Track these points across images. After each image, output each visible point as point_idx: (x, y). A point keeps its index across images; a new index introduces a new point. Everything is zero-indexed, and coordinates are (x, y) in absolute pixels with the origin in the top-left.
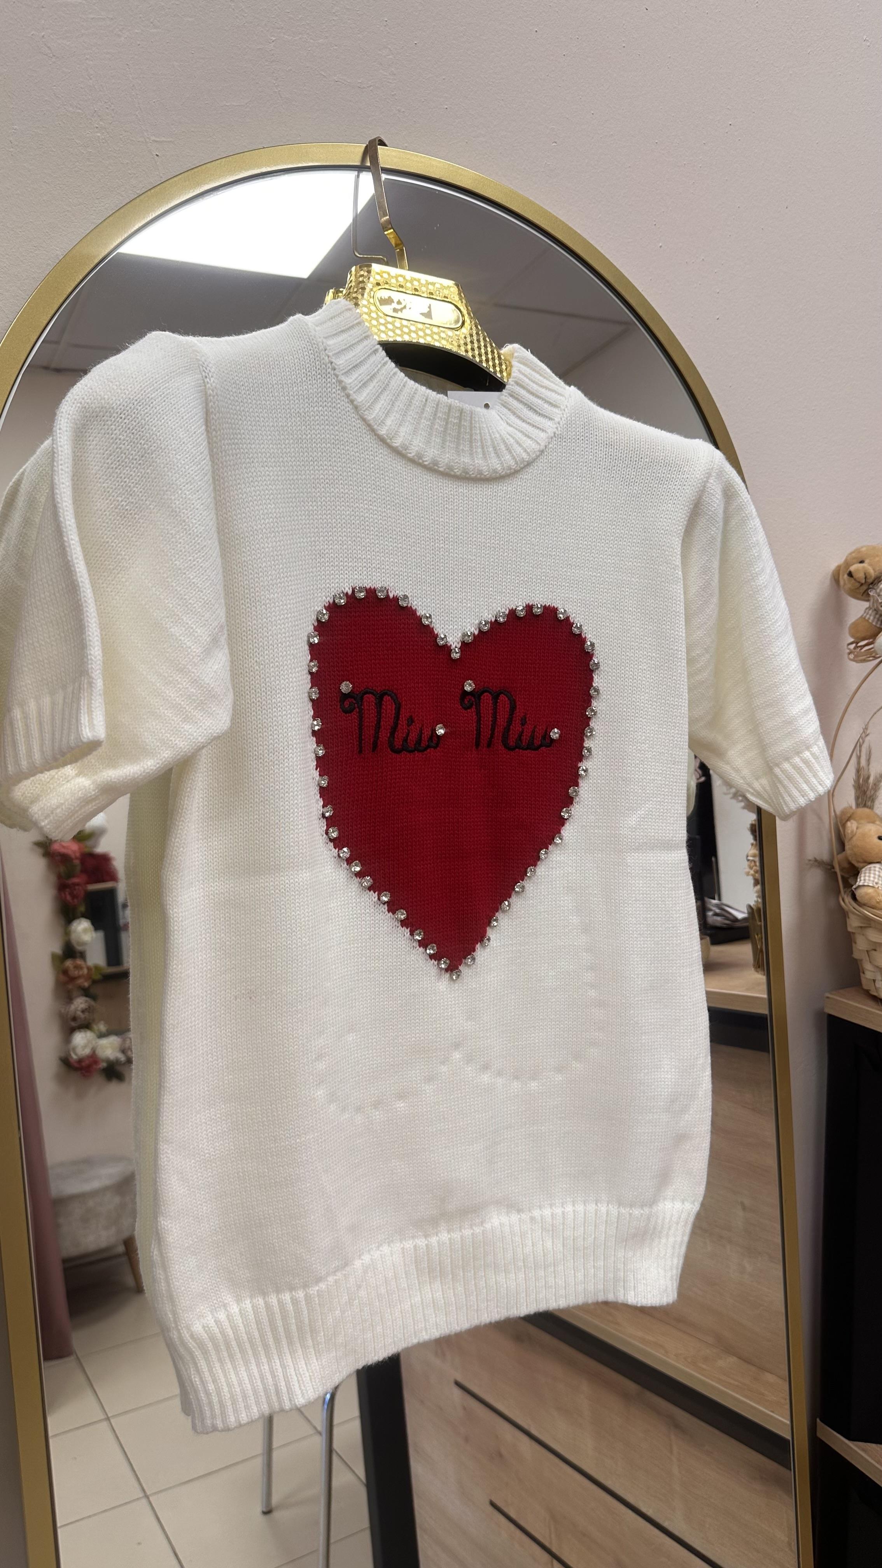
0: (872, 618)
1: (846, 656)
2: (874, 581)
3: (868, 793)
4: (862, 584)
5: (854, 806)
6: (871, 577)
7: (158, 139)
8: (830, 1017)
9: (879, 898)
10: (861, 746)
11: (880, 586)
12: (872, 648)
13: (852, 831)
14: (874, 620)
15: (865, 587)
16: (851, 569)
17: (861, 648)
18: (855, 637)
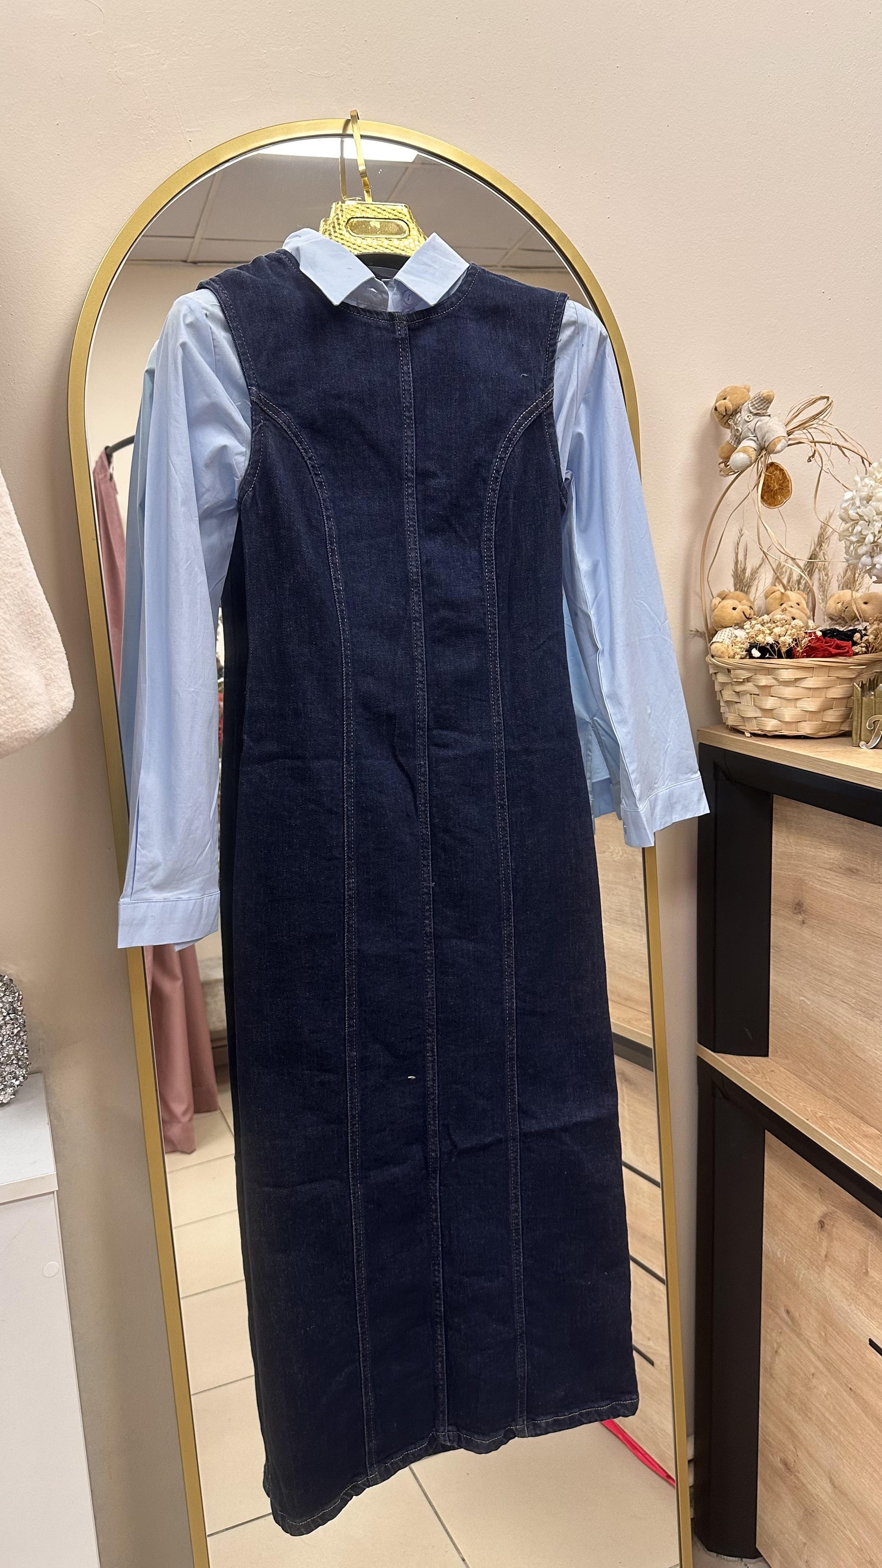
0: (733, 442)
2: (732, 413)
3: (744, 581)
4: (724, 416)
5: (732, 590)
6: (730, 410)
7: (190, 130)
8: (700, 743)
9: (723, 649)
10: (738, 544)
11: (737, 417)
12: (729, 465)
13: (715, 605)
14: (734, 444)
15: (726, 418)
16: (717, 405)
17: (726, 466)
18: (722, 458)
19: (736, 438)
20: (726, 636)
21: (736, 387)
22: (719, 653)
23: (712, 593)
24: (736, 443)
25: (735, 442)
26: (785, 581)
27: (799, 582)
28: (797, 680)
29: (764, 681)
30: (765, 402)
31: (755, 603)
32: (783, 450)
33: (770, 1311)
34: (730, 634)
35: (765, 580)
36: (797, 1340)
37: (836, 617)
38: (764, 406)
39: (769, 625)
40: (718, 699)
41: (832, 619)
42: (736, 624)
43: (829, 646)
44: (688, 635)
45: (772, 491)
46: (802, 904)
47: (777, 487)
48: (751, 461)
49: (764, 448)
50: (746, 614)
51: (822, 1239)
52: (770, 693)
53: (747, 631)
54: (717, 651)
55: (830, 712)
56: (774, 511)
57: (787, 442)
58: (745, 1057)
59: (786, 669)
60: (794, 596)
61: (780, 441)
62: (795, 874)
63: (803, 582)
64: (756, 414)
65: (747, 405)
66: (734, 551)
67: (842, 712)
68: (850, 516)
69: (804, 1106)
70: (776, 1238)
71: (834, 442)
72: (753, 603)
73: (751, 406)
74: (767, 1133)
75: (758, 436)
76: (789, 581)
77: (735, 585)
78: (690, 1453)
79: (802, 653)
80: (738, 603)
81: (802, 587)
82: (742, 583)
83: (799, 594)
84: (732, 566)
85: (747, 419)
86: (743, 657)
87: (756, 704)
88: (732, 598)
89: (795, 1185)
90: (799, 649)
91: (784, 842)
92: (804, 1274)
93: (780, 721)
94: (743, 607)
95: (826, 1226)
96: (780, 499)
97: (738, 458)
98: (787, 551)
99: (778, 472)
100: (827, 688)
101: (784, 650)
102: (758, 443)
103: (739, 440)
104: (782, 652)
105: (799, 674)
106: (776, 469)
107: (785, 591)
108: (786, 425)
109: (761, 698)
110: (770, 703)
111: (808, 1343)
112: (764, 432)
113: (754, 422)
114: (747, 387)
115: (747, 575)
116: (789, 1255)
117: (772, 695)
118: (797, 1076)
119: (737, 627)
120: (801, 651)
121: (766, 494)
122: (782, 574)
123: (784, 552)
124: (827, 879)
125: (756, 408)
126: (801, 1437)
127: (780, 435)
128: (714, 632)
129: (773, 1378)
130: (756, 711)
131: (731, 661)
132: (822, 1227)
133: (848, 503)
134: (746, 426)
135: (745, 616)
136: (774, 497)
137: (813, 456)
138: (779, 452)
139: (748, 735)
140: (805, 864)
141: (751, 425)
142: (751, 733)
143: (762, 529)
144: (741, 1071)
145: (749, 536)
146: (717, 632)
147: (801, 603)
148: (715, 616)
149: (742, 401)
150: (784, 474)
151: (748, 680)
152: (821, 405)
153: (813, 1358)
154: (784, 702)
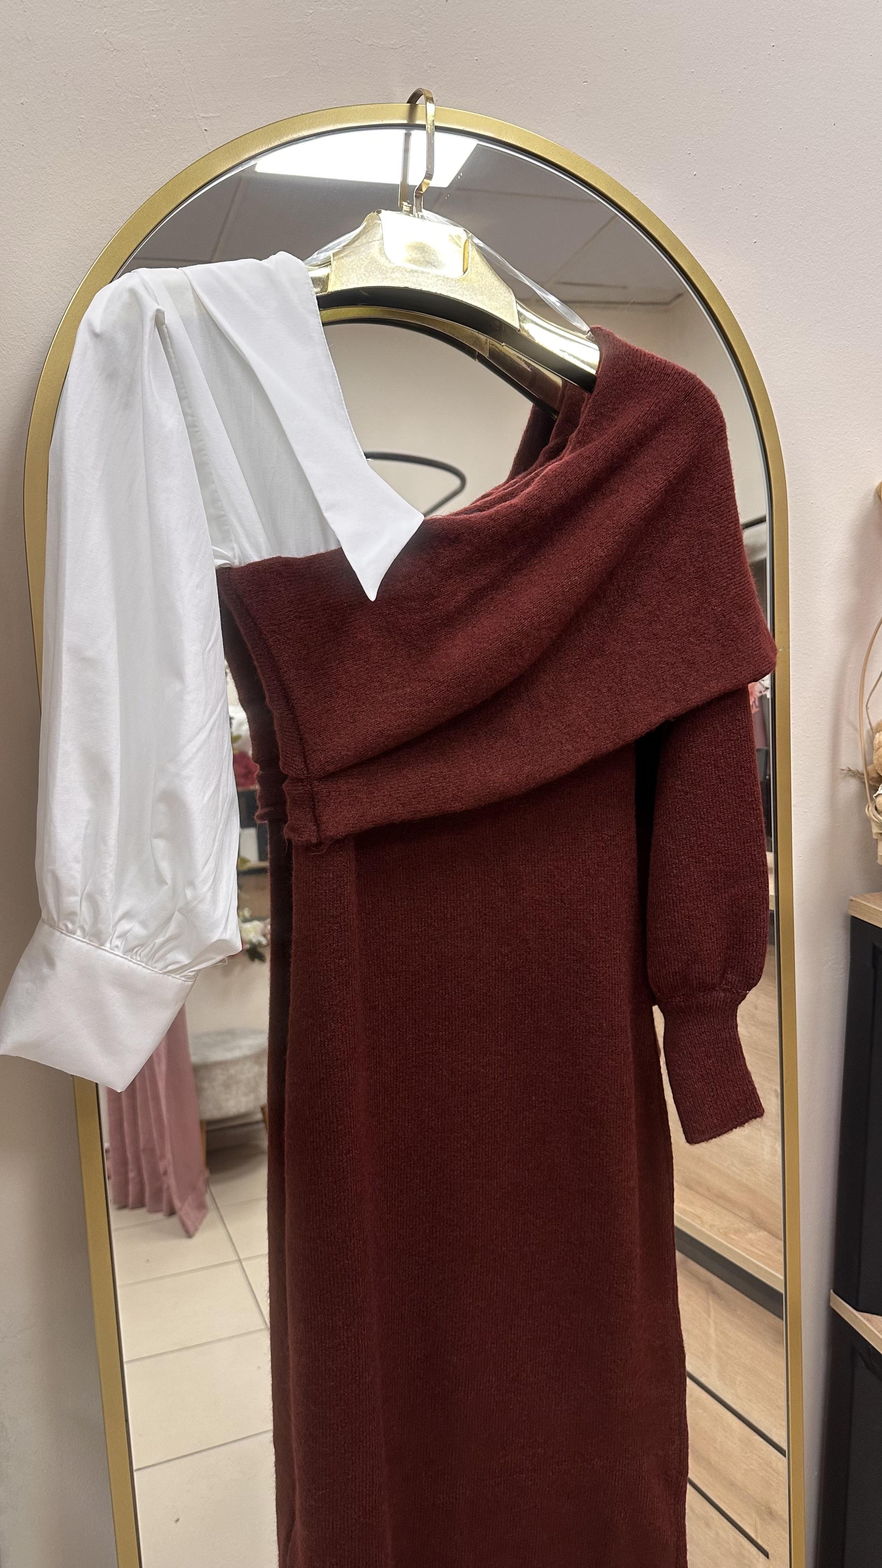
7: (206, 116)
8: (855, 920)
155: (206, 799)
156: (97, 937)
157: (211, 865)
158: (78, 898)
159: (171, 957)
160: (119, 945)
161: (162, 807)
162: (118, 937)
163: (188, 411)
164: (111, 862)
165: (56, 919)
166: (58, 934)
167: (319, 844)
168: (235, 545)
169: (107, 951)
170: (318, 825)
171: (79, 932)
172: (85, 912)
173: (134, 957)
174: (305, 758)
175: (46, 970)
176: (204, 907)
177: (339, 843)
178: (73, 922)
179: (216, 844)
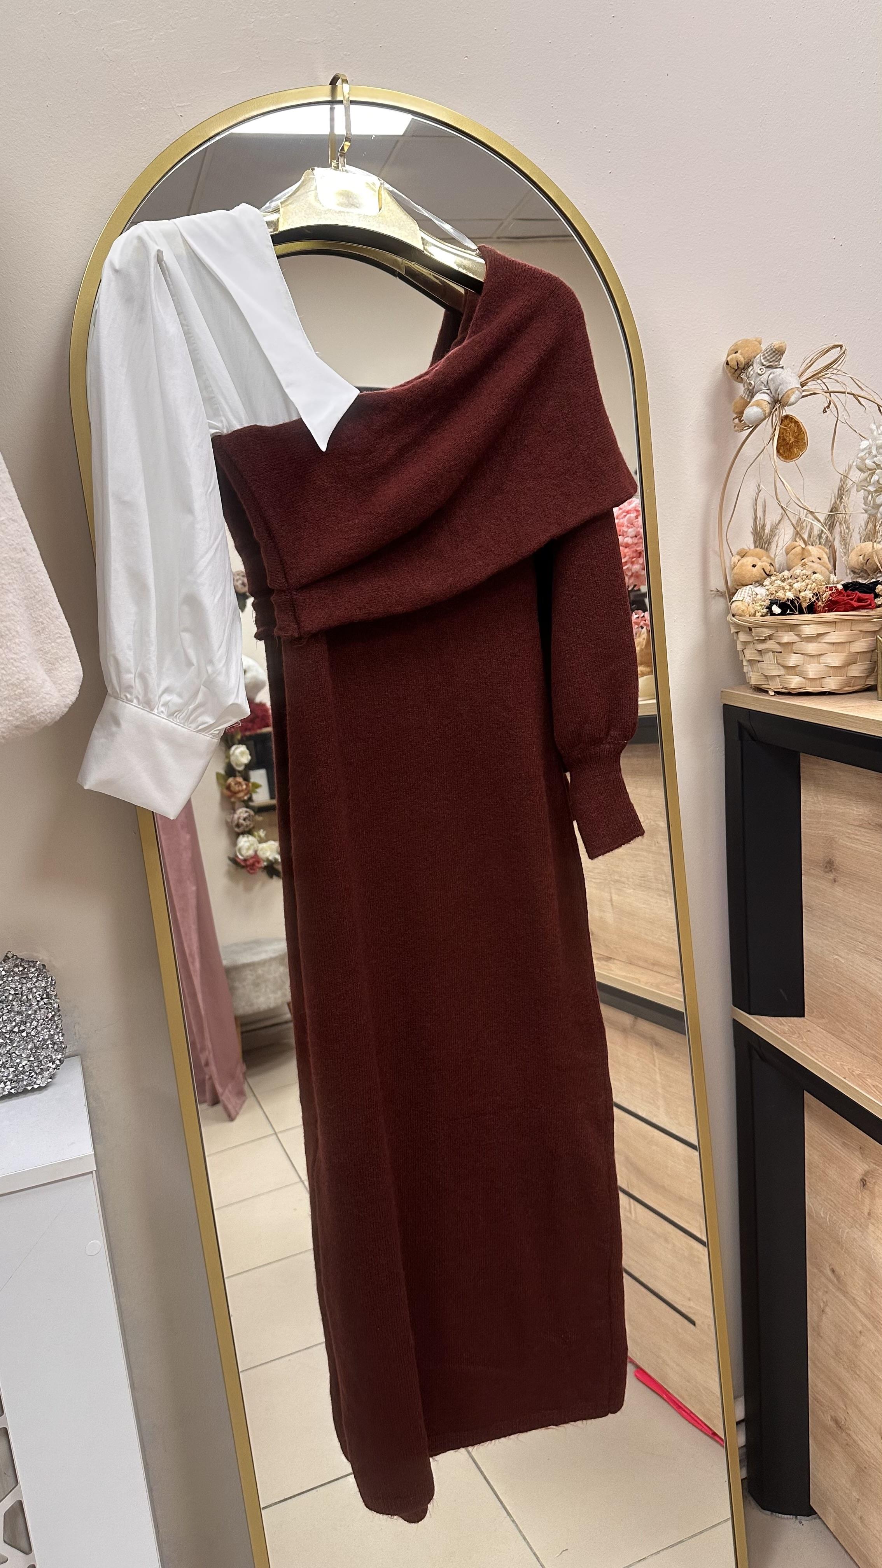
0: (746, 396)
1: (733, 427)
2: (745, 366)
3: (764, 537)
4: (736, 370)
6: (742, 364)
7: (180, 105)
8: (724, 704)
9: (744, 608)
10: (756, 500)
11: (750, 370)
12: (743, 420)
13: (734, 563)
14: (747, 398)
15: (738, 372)
16: (729, 359)
17: (741, 421)
18: (736, 413)
19: (750, 392)
20: (746, 594)
21: (747, 340)
22: (740, 612)
23: (731, 552)
24: (750, 397)
25: (748, 396)
26: (806, 537)
27: (820, 537)
28: (819, 635)
29: (787, 638)
30: (777, 354)
31: (776, 560)
32: (797, 402)
33: (816, 1271)
34: (750, 592)
35: (785, 535)
36: (843, 1298)
37: (858, 570)
38: (777, 358)
39: (790, 580)
40: (740, 658)
41: (854, 572)
42: (757, 582)
43: (852, 599)
44: (708, 595)
45: (788, 444)
46: (833, 862)
47: (792, 440)
48: (765, 415)
49: (778, 401)
50: (766, 571)
51: (865, 1198)
52: (792, 649)
53: (767, 587)
54: (738, 609)
55: (854, 666)
56: (791, 464)
57: (801, 393)
58: (781, 1018)
59: (809, 625)
60: (815, 551)
61: (794, 393)
62: (825, 832)
63: (824, 536)
64: (768, 367)
65: (759, 358)
66: (752, 507)
67: (866, 667)
68: (867, 466)
69: (841, 1064)
70: (818, 1197)
71: (849, 391)
72: (774, 560)
73: (764, 359)
74: (807, 1095)
75: (772, 388)
76: (810, 536)
77: (755, 542)
78: (740, 1413)
79: (824, 608)
80: (758, 560)
81: (823, 541)
82: (762, 539)
83: (820, 548)
84: (751, 523)
85: (760, 372)
86: (764, 614)
87: (779, 661)
88: (752, 556)
89: (837, 1145)
90: (820, 603)
91: (813, 801)
92: (848, 1233)
93: (804, 678)
94: (762, 564)
95: (868, 1184)
96: (796, 452)
97: (752, 412)
98: (805, 504)
99: (793, 425)
100: (850, 642)
101: (805, 605)
102: (772, 396)
103: (752, 393)
104: (804, 607)
105: (821, 629)
106: (791, 422)
107: (806, 546)
108: (799, 377)
109: (784, 655)
110: (793, 660)
111: (854, 1301)
112: (777, 384)
113: (767, 375)
114: (758, 340)
115: (766, 531)
116: (832, 1215)
117: (795, 652)
118: (833, 1035)
119: (757, 585)
120: (822, 605)
121: (782, 447)
122: (802, 528)
123: (802, 506)
124: (857, 835)
125: (768, 360)
126: (850, 1394)
127: (793, 386)
128: (734, 591)
129: (821, 1337)
130: (779, 669)
131: (752, 619)
132: (864, 1185)
133: (866, 451)
134: (758, 379)
135: (766, 574)
136: (790, 451)
137: (828, 407)
138: (793, 404)
139: (772, 693)
140: (834, 822)
141: (764, 378)
142: (775, 692)
143: (779, 484)
144: (778, 1033)
145: (767, 492)
146: (737, 590)
147: (823, 557)
148: (735, 574)
149: (753, 354)
150: (799, 426)
151: (770, 637)
152: (835, 353)
153: (859, 1315)
154: (807, 658)
155: (216, 600)
156: (148, 704)
157: (223, 649)
158: (132, 676)
159: (200, 719)
160: (164, 711)
161: (185, 608)
162: (163, 705)
163: (184, 322)
164: (153, 649)
165: (119, 692)
166: (121, 702)
167: (300, 638)
168: (223, 419)
169: (156, 715)
170: (298, 624)
171: (135, 701)
172: (138, 686)
173: (175, 719)
174: (285, 574)
175: (114, 729)
176: (221, 679)
177: (314, 636)
178: (131, 694)
179: (226, 634)
